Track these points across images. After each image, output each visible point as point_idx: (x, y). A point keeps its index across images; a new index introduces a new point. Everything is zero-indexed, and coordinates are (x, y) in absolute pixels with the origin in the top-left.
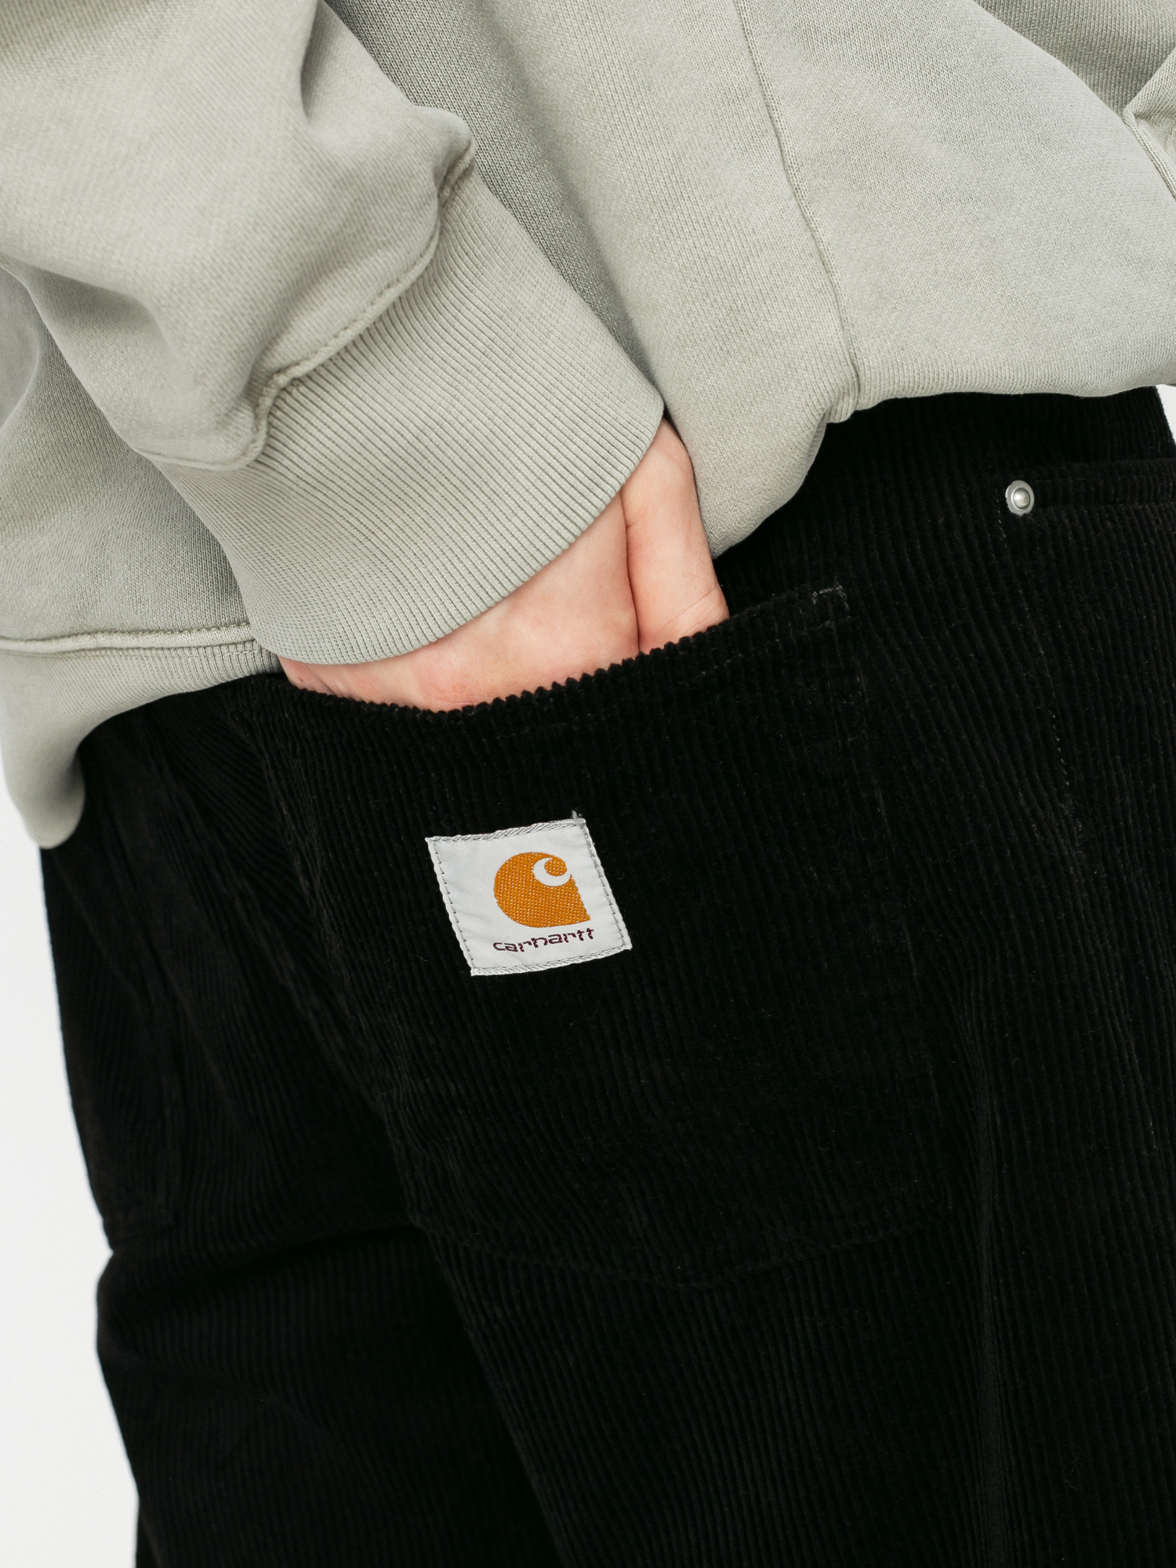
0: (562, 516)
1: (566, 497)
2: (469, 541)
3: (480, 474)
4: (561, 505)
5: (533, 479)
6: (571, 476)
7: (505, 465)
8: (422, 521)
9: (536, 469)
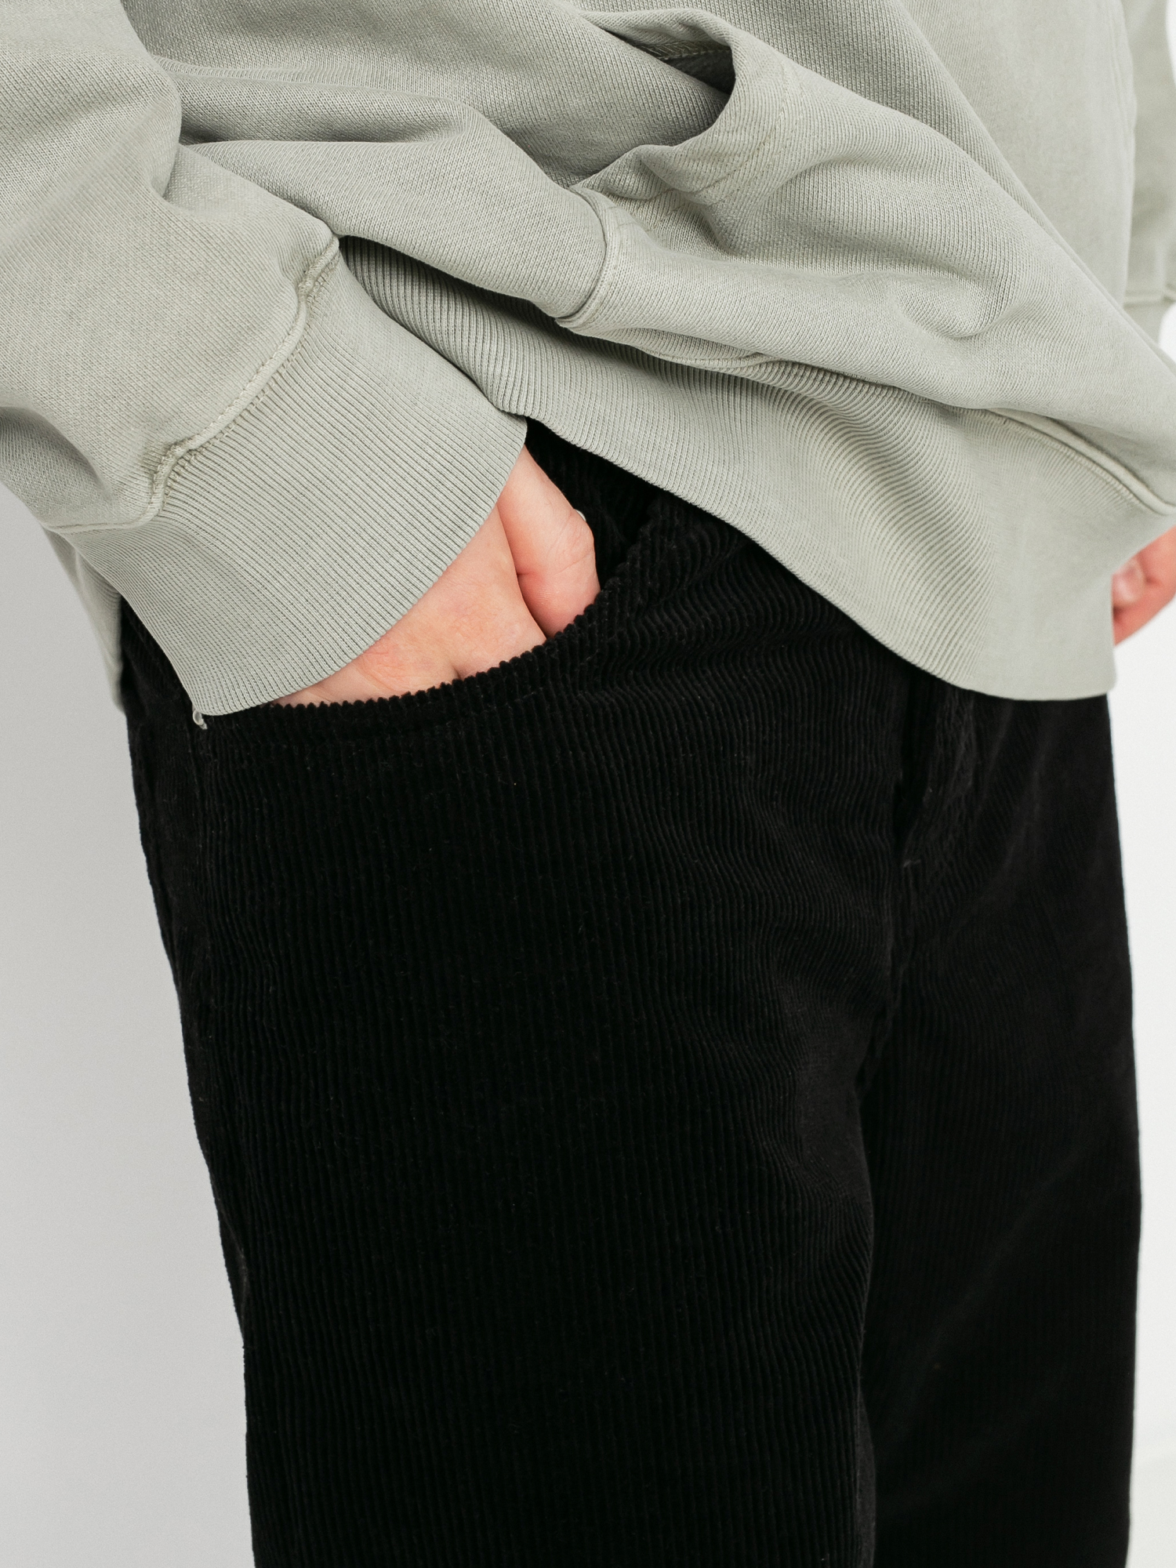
0: (430, 554)
1: (433, 538)
2: (354, 584)
3: (358, 522)
4: (429, 544)
5: (404, 523)
6: (437, 520)
7: (380, 513)
8: (310, 568)
9: (407, 516)
